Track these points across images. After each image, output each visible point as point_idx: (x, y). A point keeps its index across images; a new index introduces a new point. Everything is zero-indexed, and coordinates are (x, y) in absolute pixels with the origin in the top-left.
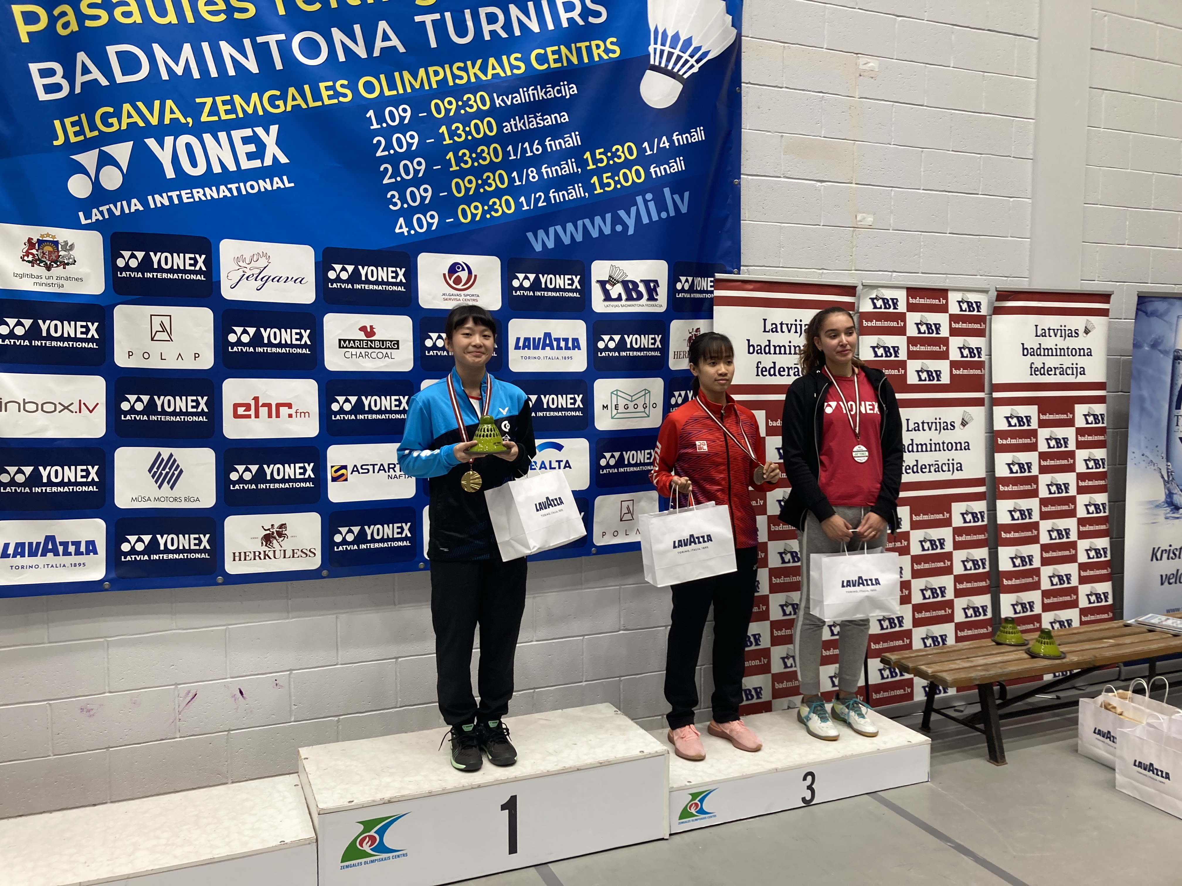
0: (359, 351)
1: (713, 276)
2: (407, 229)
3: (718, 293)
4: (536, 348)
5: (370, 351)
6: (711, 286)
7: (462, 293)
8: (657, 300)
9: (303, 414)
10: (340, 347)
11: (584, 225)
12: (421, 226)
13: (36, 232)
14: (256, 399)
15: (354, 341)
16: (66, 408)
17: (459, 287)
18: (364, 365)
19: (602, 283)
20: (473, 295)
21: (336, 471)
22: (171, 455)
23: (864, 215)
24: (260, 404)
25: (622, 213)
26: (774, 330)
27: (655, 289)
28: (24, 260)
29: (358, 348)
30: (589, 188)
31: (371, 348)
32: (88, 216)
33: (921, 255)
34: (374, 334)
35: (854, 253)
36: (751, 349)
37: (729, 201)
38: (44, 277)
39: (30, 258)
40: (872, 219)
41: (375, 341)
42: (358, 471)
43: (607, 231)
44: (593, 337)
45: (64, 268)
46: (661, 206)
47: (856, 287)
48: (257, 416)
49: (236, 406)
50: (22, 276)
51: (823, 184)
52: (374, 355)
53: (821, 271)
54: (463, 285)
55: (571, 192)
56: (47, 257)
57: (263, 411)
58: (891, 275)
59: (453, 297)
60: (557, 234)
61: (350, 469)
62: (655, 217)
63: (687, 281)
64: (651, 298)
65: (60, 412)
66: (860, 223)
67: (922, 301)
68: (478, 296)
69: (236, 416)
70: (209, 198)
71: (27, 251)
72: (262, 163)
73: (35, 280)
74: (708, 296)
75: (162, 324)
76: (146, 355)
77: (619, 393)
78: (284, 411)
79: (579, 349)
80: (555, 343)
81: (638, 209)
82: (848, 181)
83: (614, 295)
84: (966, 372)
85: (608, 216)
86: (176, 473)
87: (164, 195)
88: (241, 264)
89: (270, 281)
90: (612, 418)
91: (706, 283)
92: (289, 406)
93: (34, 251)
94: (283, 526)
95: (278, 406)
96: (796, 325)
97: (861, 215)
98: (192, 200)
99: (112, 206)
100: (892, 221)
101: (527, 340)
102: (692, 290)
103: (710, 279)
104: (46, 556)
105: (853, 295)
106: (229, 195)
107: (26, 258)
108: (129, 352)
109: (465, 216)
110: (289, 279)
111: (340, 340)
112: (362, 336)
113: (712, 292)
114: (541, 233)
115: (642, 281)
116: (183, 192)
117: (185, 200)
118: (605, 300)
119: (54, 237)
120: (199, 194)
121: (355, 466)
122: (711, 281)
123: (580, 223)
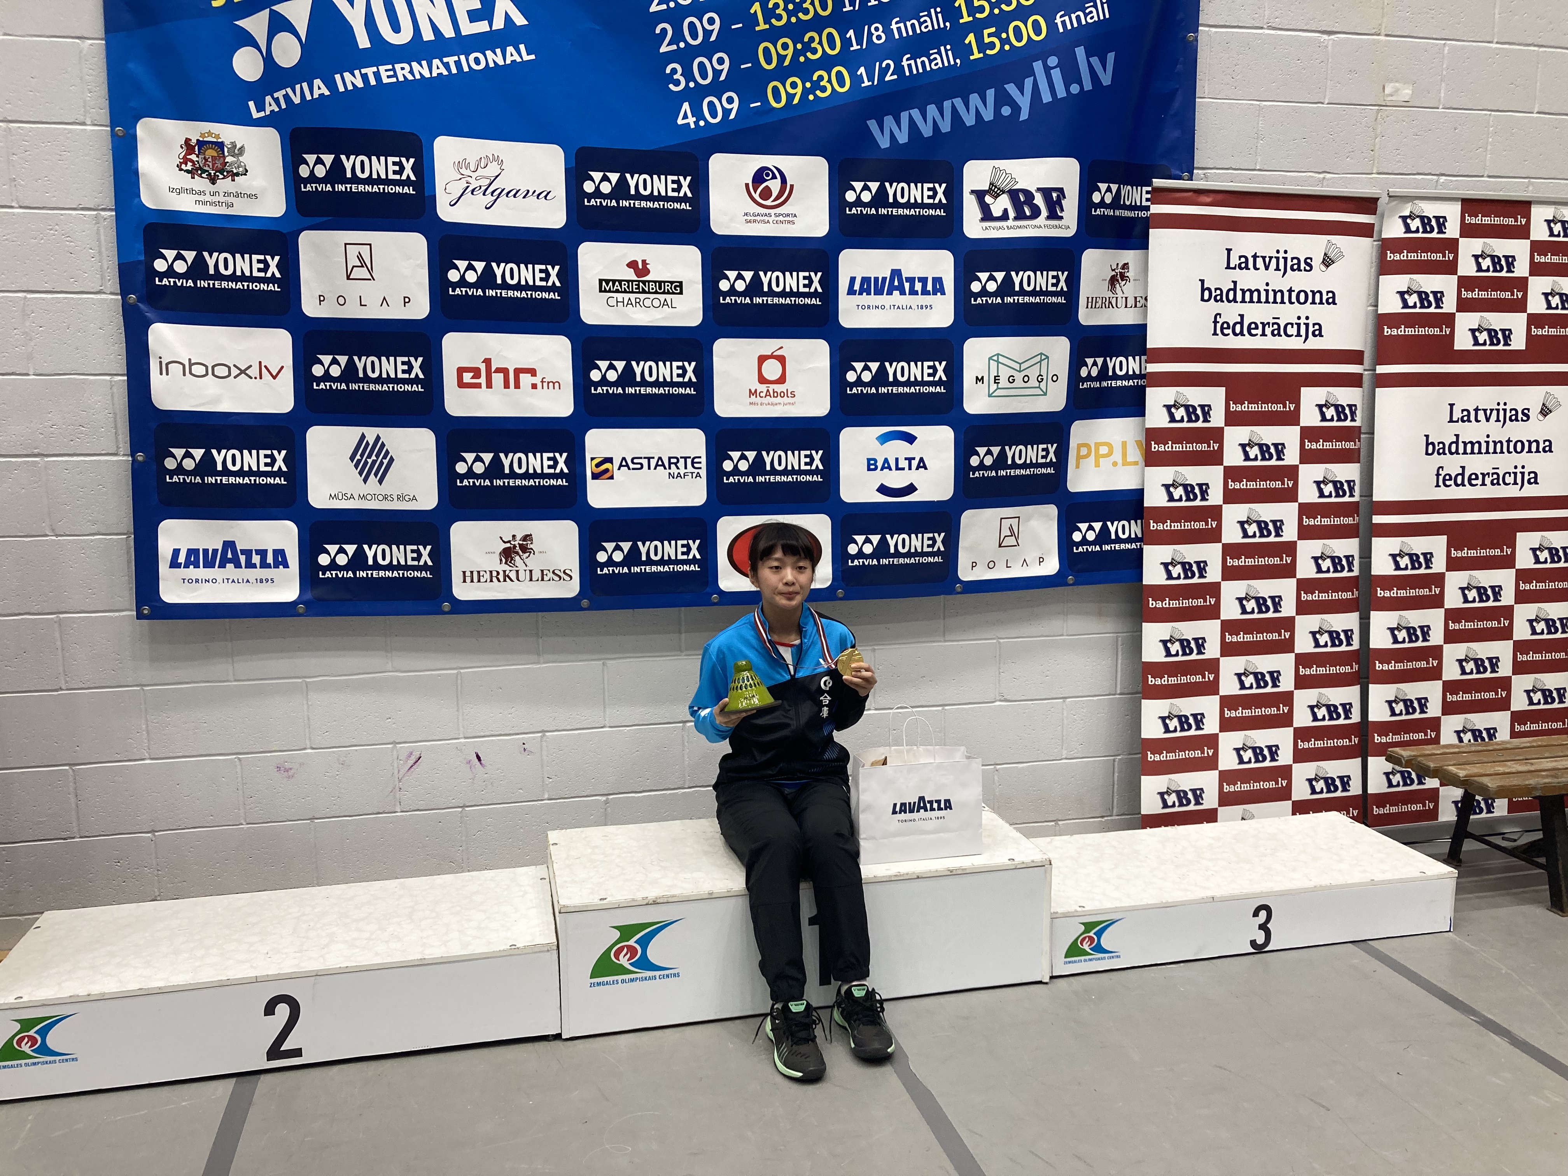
0: (627, 296)
1: (1150, 184)
2: (694, 119)
3: (1156, 209)
4: (879, 292)
5: (642, 296)
6: (1147, 200)
7: (772, 211)
8: (1061, 218)
9: (551, 384)
10: (601, 291)
11: (954, 107)
12: (714, 115)
13: (195, 130)
14: (488, 362)
15: (620, 282)
16: (243, 372)
17: (768, 203)
18: (634, 316)
19: (980, 195)
20: (788, 215)
21: (598, 465)
22: (378, 438)
23: (1397, 84)
24: (493, 369)
25: (1011, 88)
26: (1243, 265)
27: (1059, 202)
28: (181, 170)
29: (625, 292)
30: (962, 51)
31: (644, 292)
32: (260, 107)
33: (1489, 147)
34: (647, 272)
35: (1377, 147)
36: (1206, 293)
37: (1179, 67)
38: (207, 193)
39: (189, 166)
40: (1410, 92)
41: (649, 282)
42: (627, 465)
43: (988, 115)
44: (963, 276)
45: (233, 180)
46: (1071, 75)
47: (1378, 199)
48: (489, 385)
49: (461, 371)
50: (180, 191)
51: (1332, 37)
52: (648, 303)
53: (1322, 176)
54: (774, 201)
55: (935, 59)
56: (210, 164)
57: (498, 378)
58: (1437, 181)
59: (758, 218)
60: (912, 121)
61: (616, 463)
62: (1061, 93)
63: (1109, 190)
64: (1053, 215)
65: (235, 377)
66: (1390, 98)
67: (1486, 220)
68: (795, 216)
69: (461, 384)
70: (418, 77)
71: (185, 157)
72: (491, 26)
73: (197, 197)
74: (1143, 214)
75: (360, 257)
76: (341, 301)
77: (1001, 359)
78: (525, 379)
79: (943, 293)
80: (907, 286)
81: (1035, 81)
82: (1373, 31)
83: (997, 212)
84: (1553, 332)
85: (990, 94)
86: (386, 462)
87: (357, 72)
88: (463, 171)
89: (503, 197)
90: (990, 396)
91: (1137, 195)
92: (533, 372)
93: (193, 157)
94: (527, 537)
95: (518, 371)
96: (1278, 259)
97: (1392, 85)
98: (394, 80)
99: (289, 90)
100: (1442, 95)
101: (865, 280)
102: (1116, 203)
103: (1145, 189)
104: (225, 567)
105: (1373, 212)
106: (445, 73)
107: (183, 166)
108: (320, 296)
109: (777, 99)
110: (530, 193)
111: (601, 281)
112: (631, 275)
113: (1147, 208)
114: (889, 120)
115: (1039, 190)
116: (382, 69)
117: (385, 80)
118: (983, 220)
119: (218, 136)
120: (403, 72)
121: (624, 459)
122: (1147, 192)
123: (947, 104)
